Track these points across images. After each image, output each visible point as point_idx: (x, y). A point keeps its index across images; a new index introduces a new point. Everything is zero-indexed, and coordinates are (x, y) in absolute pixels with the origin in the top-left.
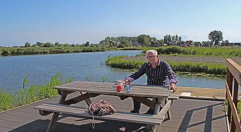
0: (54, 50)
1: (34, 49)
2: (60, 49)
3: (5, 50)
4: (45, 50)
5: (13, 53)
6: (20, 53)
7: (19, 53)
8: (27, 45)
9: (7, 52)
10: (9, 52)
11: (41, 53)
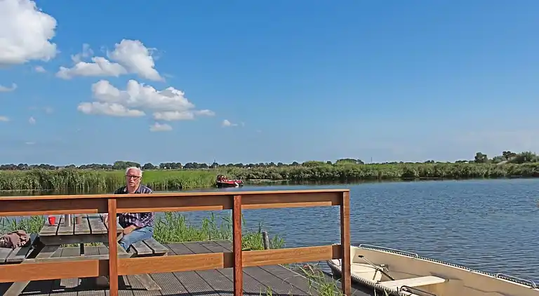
0: (519, 170)
1: (470, 168)
2: (533, 169)
3: (409, 167)
4: (496, 170)
5: (424, 176)
6: (439, 176)
7: (435, 176)
8: (480, 159)
9: (412, 173)
10: (416, 174)
11: (486, 176)
